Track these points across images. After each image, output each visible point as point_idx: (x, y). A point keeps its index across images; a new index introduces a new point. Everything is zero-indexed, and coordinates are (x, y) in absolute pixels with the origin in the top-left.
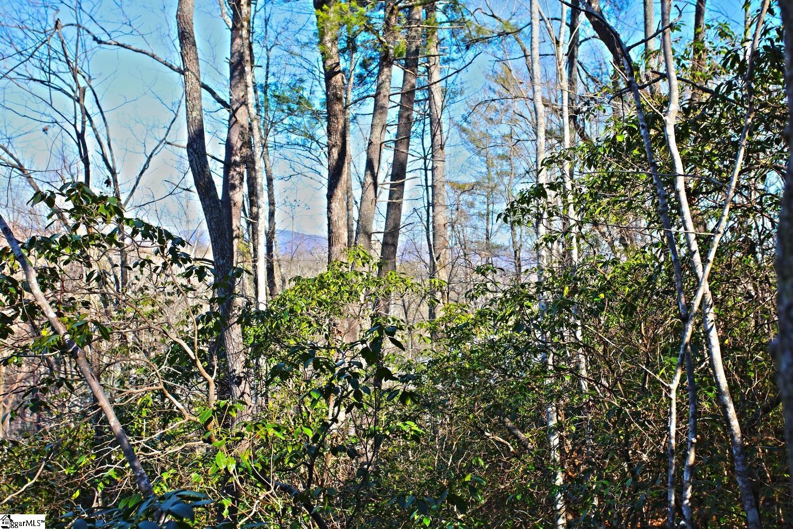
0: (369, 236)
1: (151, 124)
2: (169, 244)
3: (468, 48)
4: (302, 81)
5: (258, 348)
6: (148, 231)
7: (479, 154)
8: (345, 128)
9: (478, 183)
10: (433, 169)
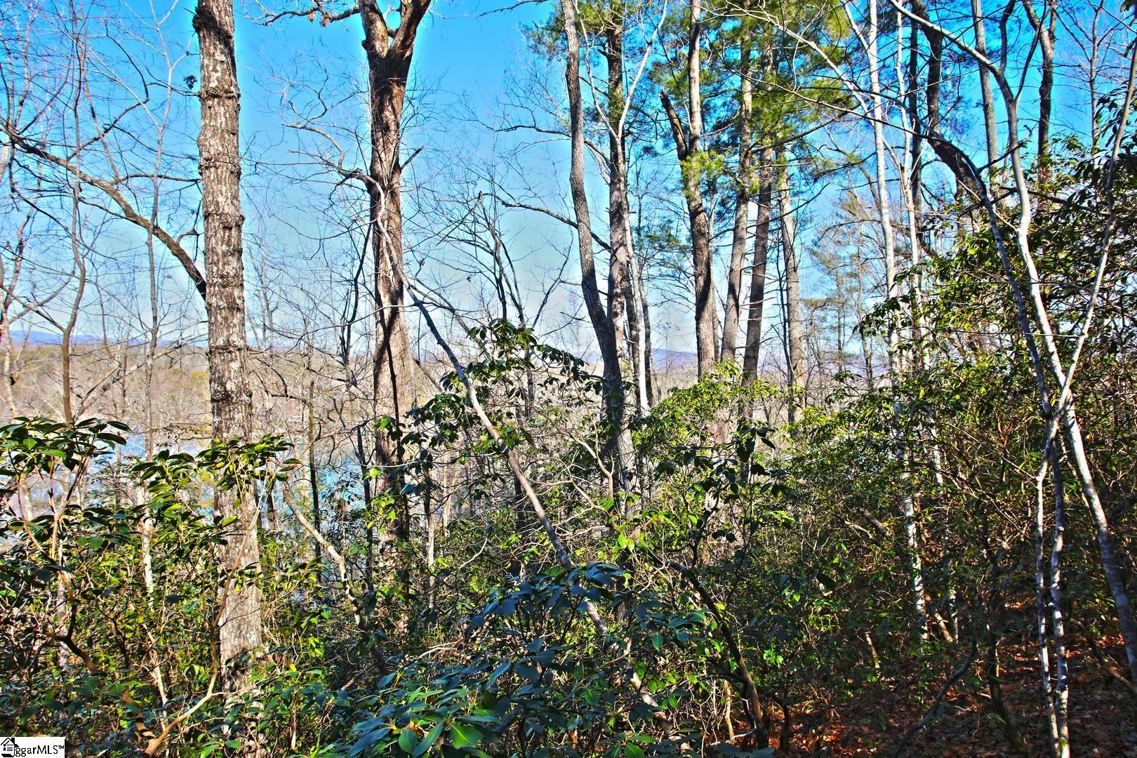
0: (733, 350)
1: (547, 267)
2: (572, 364)
3: (816, 181)
4: (670, 221)
5: (643, 450)
6: (555, 355)
7: (829, 273)
8: (709, 259)
9: (829, 300)
10: (787, 290)
